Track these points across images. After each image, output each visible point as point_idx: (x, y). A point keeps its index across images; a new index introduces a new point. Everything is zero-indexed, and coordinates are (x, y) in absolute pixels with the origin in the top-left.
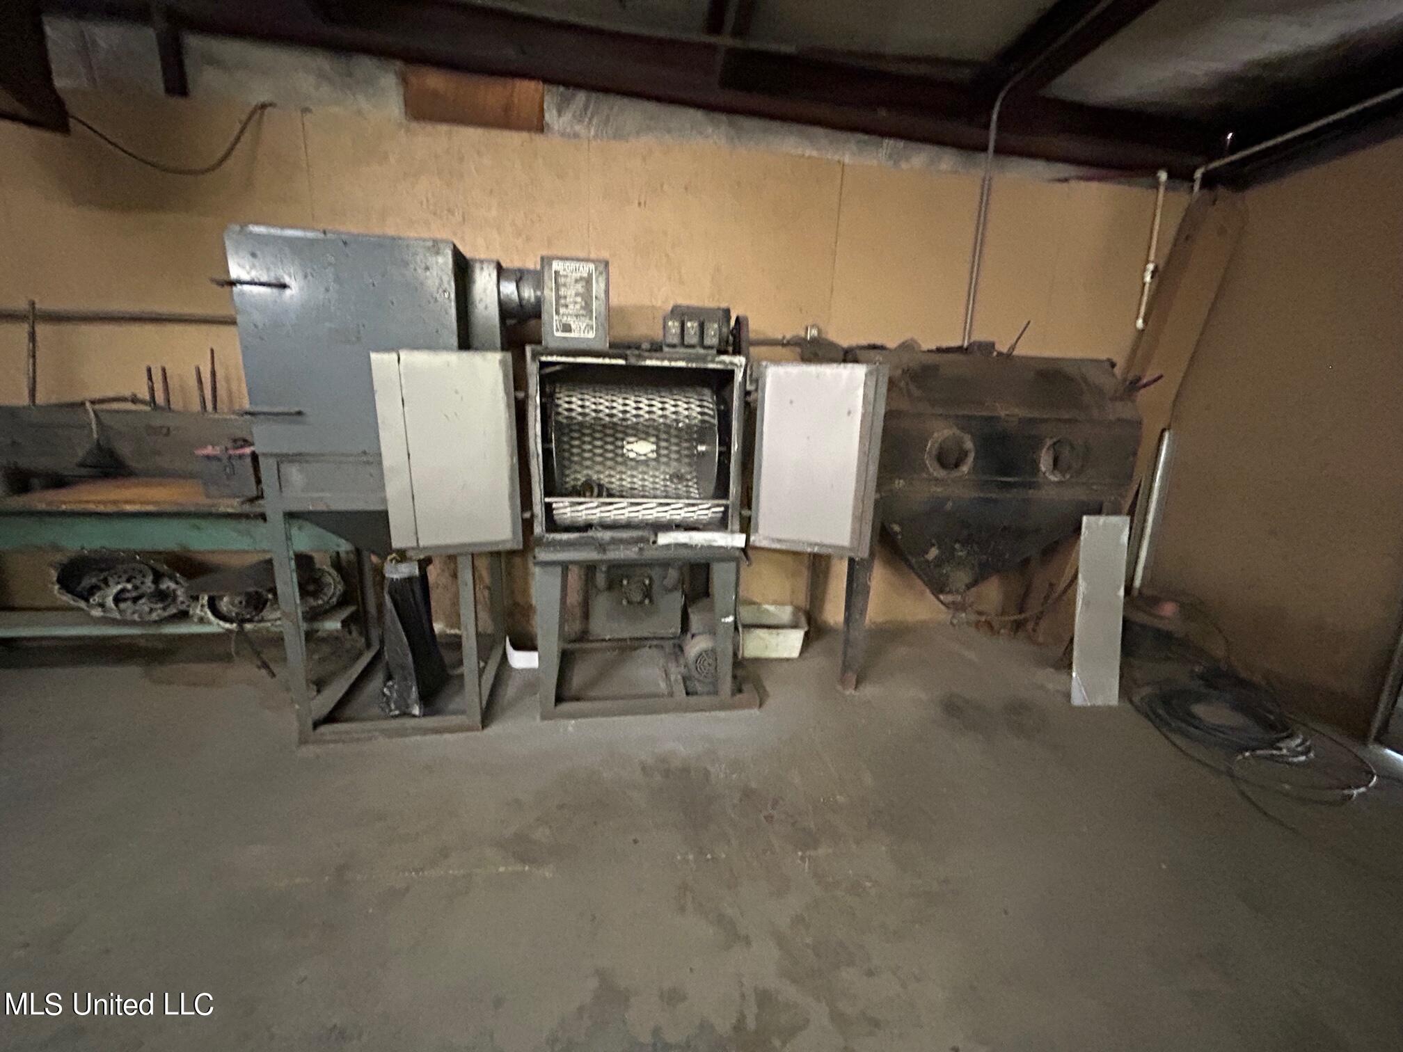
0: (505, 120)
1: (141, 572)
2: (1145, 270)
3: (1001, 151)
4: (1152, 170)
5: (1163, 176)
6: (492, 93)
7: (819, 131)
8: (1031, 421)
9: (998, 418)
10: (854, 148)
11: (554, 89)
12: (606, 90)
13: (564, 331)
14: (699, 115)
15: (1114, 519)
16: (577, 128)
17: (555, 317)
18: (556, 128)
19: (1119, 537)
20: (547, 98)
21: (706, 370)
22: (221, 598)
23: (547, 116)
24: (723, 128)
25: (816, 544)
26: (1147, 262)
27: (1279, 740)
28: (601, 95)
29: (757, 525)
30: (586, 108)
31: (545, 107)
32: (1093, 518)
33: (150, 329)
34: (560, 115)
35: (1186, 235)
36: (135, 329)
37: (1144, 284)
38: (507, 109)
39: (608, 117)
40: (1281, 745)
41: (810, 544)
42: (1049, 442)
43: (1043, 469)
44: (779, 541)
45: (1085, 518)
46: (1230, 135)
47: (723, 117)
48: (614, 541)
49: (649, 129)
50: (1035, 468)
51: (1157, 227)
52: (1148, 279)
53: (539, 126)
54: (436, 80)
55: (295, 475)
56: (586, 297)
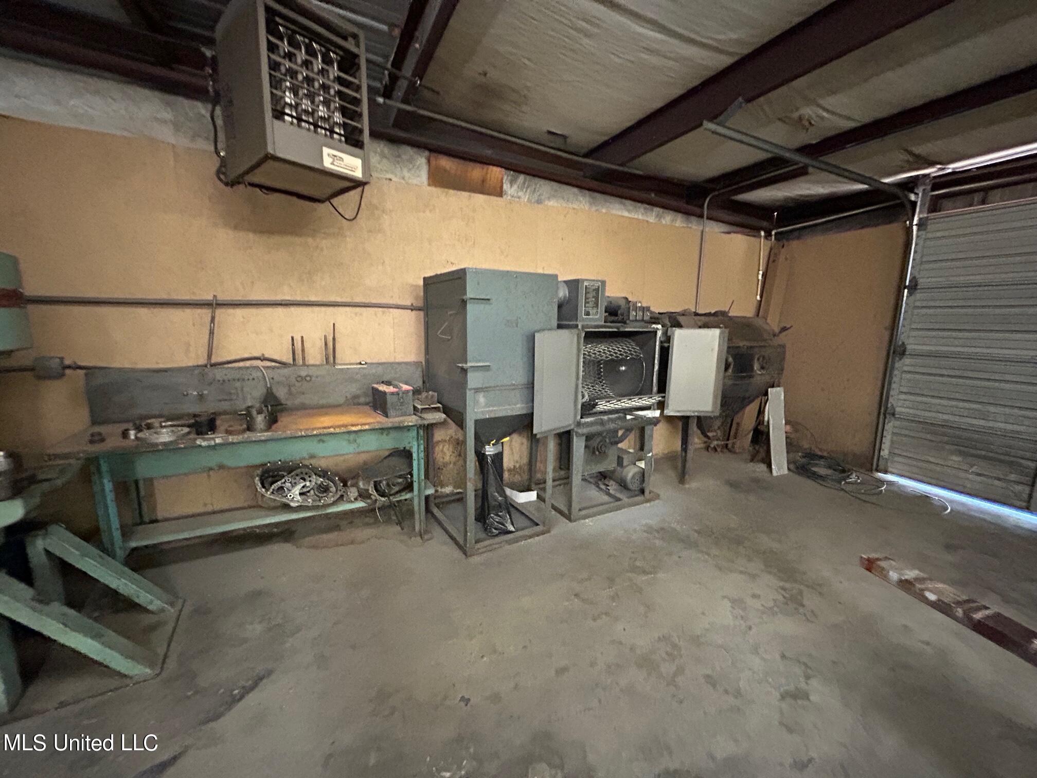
0: (482, 188)
1: (306, 474)
2: (758, 274)
3: (709, 218)
4: (758, 229)
5: (763, 233)
6: (476, 172)
7: (628, 202)
8: (751, 347)
9: (739, 347)
10: (642, 210)
11: (508, 172)
12: (534, 176)
13: (587, 315)
14: (575, 190)
15: (778, 389)
16: (520, 194)
17: (584, 308)
18: (509, 192)
19: (780, 397)
20: (505, 177)
21: (625, 331)
22: (380, 482)
23: (505, 187)
24: (587, 199)
25: (696, 411)
26: (759, 270)
27: (850, 475)
28: (531, 177)
29: (668, 404)
30: (524, 183)
31: (504, 181)
32: (772, 389)
33: (280, 310)
34: (511, 186)
35: (771, 260)
36: (268, 311)
37: (758, 280)
38: (484, 181)
39: (535, 190)
40: (851, 477)
41: (694, 412)
42: (757, 357)
43: (755, 368)
44: (679, 411)
45: (769, 389)
46: (776, 214)
47: (587, 192)
48: (610, 420)
49: (554, 196)
50: (752, 369)
51: (762, 254)
52: (760, 277)
53: (500, 193)
54: (445, 163)
55: (481, 399)
56: (597, 298)
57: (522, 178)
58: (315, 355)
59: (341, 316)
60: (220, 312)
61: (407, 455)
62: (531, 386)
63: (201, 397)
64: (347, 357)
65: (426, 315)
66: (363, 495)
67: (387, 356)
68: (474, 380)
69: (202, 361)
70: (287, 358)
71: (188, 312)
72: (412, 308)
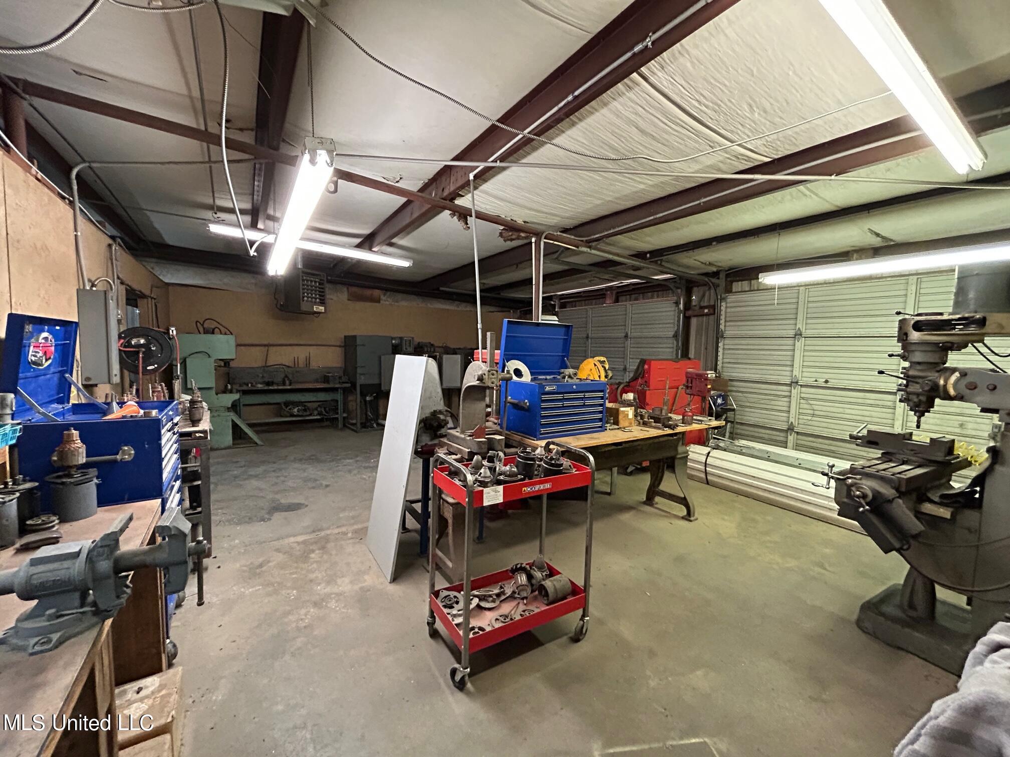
0: (371, 299)
6: (368, 292)
11: (382, 291)
12: (395, 291)
14: (415, 296)
17: (405, 347)
18: (384, 299)
23: (381, 297)
24: (420, 300)
30: (390, 295)
31: (380, 295)
33: (289, 347)
34: (384, 296)
36: (285, 347)
38: (372, 296)
39: (395, 298)
49: (404, 299)
53: (379, 301)
54: (354, 289)
55: (363, 377)
56: (410, 343)
57: (388, 293)
58: (301, 364)
59: (312, 350)
60: (271, 348)
61: (337, 401)
62: (380, 374)
63: (263, 377)
64: (314, 365)
65: (345, 349)
66: (319, 414)
67: (330, 365)
68: (359, 371)
69: (264, 364)
70: (291, 364)
71: (258, 348)
72: (340, 346)
